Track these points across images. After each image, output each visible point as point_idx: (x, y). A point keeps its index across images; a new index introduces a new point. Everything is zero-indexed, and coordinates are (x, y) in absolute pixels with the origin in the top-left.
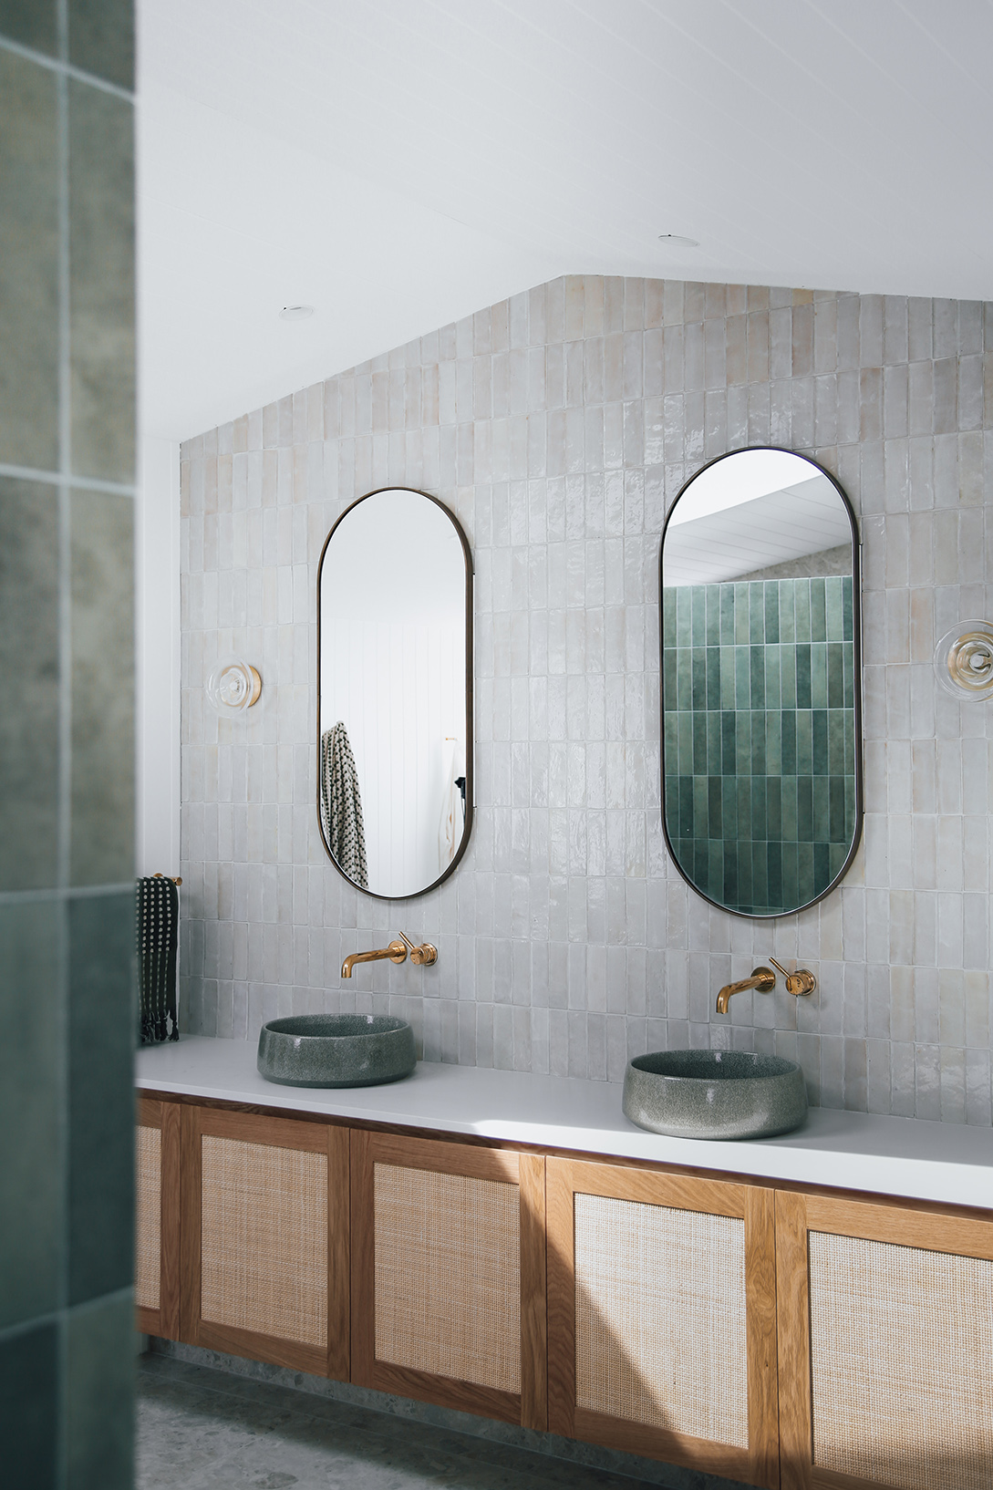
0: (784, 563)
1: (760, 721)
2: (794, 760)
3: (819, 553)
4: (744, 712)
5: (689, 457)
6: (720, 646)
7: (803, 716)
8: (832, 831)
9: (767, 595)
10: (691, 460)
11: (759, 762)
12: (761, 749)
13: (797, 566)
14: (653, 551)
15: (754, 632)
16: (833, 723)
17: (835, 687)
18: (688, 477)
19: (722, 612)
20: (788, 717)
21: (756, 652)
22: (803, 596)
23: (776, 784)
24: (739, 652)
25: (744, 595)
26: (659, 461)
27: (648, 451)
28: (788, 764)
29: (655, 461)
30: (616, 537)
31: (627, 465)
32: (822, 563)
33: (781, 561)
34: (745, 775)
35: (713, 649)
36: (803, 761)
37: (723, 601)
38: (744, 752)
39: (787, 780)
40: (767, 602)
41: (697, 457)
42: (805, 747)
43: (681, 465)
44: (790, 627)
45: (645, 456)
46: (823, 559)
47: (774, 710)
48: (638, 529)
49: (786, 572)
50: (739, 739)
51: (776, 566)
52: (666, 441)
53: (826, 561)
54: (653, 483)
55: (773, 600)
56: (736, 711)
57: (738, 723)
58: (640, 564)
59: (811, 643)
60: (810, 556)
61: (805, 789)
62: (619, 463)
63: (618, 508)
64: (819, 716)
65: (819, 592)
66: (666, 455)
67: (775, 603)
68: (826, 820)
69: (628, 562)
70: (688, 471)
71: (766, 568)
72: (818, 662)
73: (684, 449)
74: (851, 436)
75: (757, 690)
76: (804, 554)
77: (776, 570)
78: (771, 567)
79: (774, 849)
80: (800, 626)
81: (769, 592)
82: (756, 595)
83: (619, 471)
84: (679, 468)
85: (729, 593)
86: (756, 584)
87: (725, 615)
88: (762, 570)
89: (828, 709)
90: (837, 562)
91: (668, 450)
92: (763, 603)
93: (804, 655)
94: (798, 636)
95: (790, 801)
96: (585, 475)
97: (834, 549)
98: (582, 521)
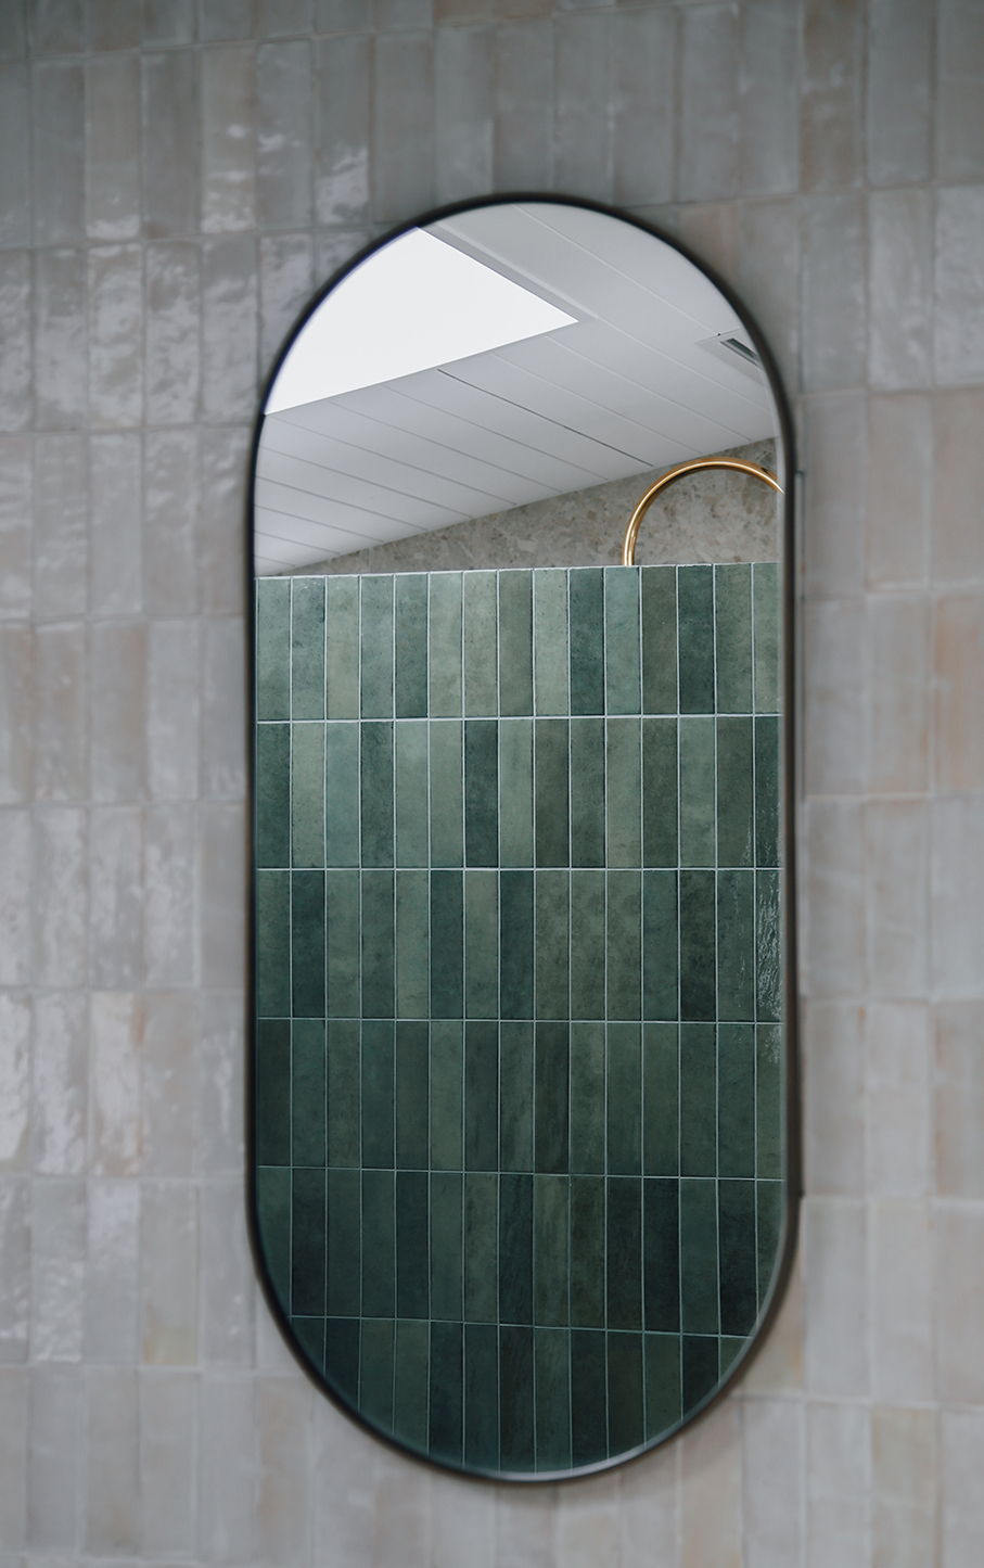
0: (416, 538)
1: (382, 895)
2: (458, 985)
3: (492, 517)
4: (345, 872)
5: (328, 217)
6: (291, 722)
7: (479, 884)
8: (542, 1145)
9: (400, 606)
10: (334, 228)
11: (380, 988)
12: (383, 957)
13: (444, 544)
14: (225, 474)
15: (369, 692)
16: (546, 902)
17: (549, 818)
18: (326, 272)
19: (297, 643)
20: (445, 884)
21: (374, 736)
22: (483, 610)
23: (416, 1039)
24: (336, 735)
25: (347, 605)
26: (242, 225)
27: (212, 196)
28: (444, 992)
29: (234, 224)
30: (123, 432)
31: (151, 232)
32: (496, 538)
33: (408, 532)
34: (346, 1017)
35: (274, 728)
36: (478, 987)
37: (298, 618)
38: (343, 965)
39: (440, 1028)
40: (401, 624)
41: (350, 218)
42: (483, 955)
43: (304, 238)
44: (450, 682)
45: (206, 208)
46: (501, 530)
47: (413, 868)
48: (182, 411)
49: (419, 556)
50: (335, 934)
51: (399, 542)
52: (264, 171)
53: (506, 535)
54: (224, 286)
55: (414, 620)
56: (326, 869)
57: (332, 897)
58: (190, 506)
59: (499, 719)
60: (473, 523)
61: (482, 1046)
62: (130, 227)
63: (126, 350)
64: (514, 885)
65: (518, 604)
66: (264, 209)
67: (418, 626)
68: (528, 1126)
69: (157, 499)
70: (325, 256)
71: (376, 548)
72: (515, 761)
73: (313, 195)
74: (781, 178)
75: (377, 826)
76: (460, 519)
77: (395, 552)
78: (387, 546)
79: (412, 1190)
80: (475, 679)
81: (406, 599)
82: (376, 607)
83: (132, 248)
84: (299, 247)
85: (312, 600)
86: (375, 580)
87: (304, 651)
88: (366, 551)
89: (535, 870)
90: (528, 537)
91: (268, 197)
92: (390, 625)
93: (482, 745)
94: (470, 704)
95: (448, 1078)
96: (32, 253)
97: (523, 509)
98: (24, 379)
